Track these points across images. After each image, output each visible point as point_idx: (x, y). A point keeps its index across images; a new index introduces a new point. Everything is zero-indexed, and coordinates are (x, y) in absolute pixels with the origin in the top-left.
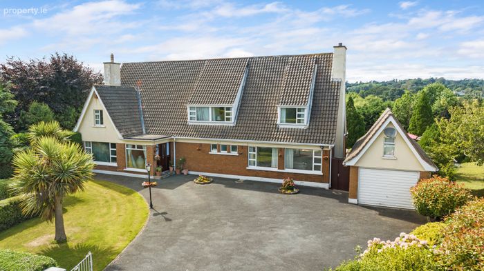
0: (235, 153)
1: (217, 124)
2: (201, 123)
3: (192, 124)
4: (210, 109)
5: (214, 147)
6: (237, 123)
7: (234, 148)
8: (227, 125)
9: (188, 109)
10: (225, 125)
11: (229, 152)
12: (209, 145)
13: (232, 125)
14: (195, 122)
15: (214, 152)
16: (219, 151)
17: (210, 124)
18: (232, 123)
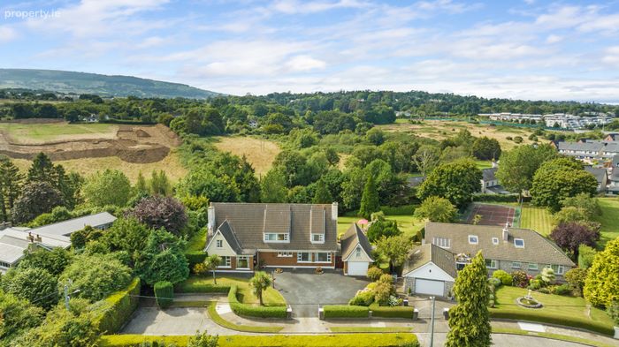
0: (291, 256)
1: (280, 242)
2: (271, 241)
4: (276, 235)
5: (280, 253)
6: (291, 241)
7: (290, 253)
9: (264, 235)
10: (284, 242)
11: (288, 255)
12: (277, 252)
14: (268, 241)
15: (280, 256)
16: (283, 255)
17: (277, 242)
18: (288, 241)
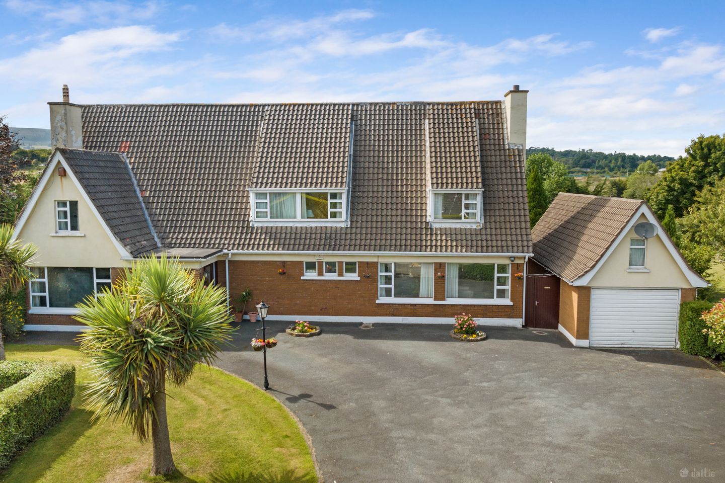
0: (354, 276)
1: (313, 225)
2: (279, 223)
3: (260, 225)
4: (298, 197)
5: (311, 266)
6: (352, 222)
7: (351, 267)
8: (334, 225)
9: (252, 197)
10: (329, 225)
11: (341, 274)
12: (301, 262)
13: (343, 225)
14: (268, 222)
15: (311, 275)
16: (320, 274)
17: (299, 225)
18: (342, 221)
